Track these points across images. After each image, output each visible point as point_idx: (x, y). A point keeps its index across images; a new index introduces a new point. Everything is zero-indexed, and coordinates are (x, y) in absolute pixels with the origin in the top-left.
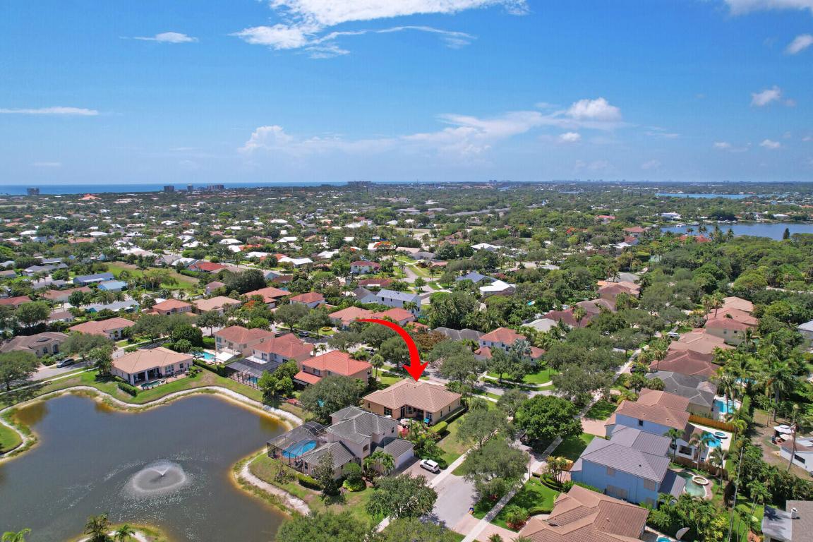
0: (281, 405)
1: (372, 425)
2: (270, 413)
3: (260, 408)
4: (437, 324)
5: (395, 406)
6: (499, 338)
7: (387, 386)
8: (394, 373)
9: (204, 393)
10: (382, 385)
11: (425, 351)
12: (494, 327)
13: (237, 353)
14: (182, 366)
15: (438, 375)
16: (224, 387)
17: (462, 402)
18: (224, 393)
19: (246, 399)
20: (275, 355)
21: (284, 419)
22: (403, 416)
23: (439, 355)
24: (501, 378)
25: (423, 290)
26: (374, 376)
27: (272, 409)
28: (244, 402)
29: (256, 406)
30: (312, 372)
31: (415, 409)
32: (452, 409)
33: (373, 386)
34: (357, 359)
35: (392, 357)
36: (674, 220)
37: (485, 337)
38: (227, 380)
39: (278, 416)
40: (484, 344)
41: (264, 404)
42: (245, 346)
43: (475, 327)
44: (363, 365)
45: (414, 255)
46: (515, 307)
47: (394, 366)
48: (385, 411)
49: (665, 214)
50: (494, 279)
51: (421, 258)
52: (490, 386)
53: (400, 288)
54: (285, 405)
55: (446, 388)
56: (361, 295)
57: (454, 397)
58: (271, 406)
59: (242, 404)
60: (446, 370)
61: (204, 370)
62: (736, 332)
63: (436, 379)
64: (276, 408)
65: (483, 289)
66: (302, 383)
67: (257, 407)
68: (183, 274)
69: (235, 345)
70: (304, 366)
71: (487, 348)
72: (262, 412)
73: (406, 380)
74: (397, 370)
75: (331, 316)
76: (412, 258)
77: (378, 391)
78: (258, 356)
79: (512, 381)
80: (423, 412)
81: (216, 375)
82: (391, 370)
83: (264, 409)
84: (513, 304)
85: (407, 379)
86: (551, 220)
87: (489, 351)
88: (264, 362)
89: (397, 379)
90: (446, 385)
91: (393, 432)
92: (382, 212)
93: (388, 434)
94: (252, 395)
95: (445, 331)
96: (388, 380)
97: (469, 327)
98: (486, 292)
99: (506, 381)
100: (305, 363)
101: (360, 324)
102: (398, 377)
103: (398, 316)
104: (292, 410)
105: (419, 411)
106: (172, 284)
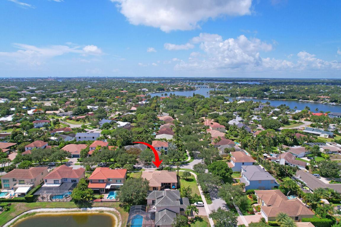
0: (92, 205)
2: (89, 211)
3: (80, 211)
5: (159, 185)
6: (160, 145)
13: (31, 185)
16: (40, 208)
28: (63, 212)
29: (76, 211)
30: (98, 182)
36: (146, 91)
38: (37, 203)
39: (96, 211)
41: (80, 208)
45: (59, 115)
48: (154, 189)
49: (142, 90)
51: (64, 115)
54: (94, 204)
57: (175, 173)
58: (86, 207)
61: (12, 203)
62: (221, 128)
64: (91, 207)
66: (97, 189)
70: (91, 180)
78: (50, 183)
80: (170, 184)
81: (25, 203)
83: (83, 211)
88: (58, 185)
100: (93, 178)
104: (103, 205)
105: (167, 184)
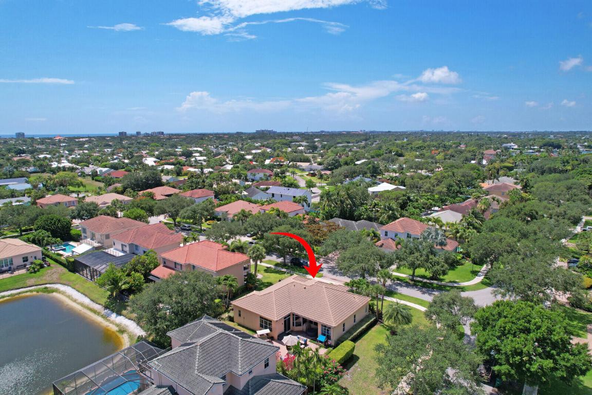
1: (230, 356)
2: (108, 320)
3: (99, 314)
4: (329, 216)
5: (276, 315)
6: (403, 228)
7: (270, 284)
8: (279, 269)
9: (40, 293)
10: (263, 284)
11: (318, 243)
12: (393, 218)
13: (96, 245)
14: (25, 259)
15: (332, 271)
16: (68, 285)
17: (371, 308)
18: (63, 293)
19: (87, 301)
20: (136, 246)
21: (122, 331)
22: (287, 331)
23: (335, 247)
24: (413, 275)
25: (313, 191)
26: (252, 271)
27: (113, 316)
29: (95, 310)
30: (174, 267)
31: (305, 320)
32: (358, 319)
33: (251, 284)
34: (233, 251)
35: (276, 250)
36: (512, 149)
37: (385, 228)
38: (75, 277)
39: (117, 325)
40: (386, 235)
41: (106, 307)
42: (108, 237)
43: (370, 219)
44: (239, 258)
45: (304, 168)
46: (411, 201)
47: (280, 260)
48: (262, 321)
49: (504, 145)
50: (379, 182)
51: (311, 170)
52: (401, 286)
53: (292, 185)
55: (348, 288)
56: (252, 193)
57: (360, 301)
58: (113, 311)
59: (78, 307)
60: (346, 264)
61: (54, 264)
63: (331, 275)
64: (119, 313)
65: (371, 190)
67: (95, 312)
68: (96, 180)
69: (98, 236)
70: (164, 259)
71: (390, 241)
72: (99, 319)
73: (293, 277)
74: (284, 265)
75: (217, 209)
76: (303, 170)
77: (255, 292)
78: (117, 248)
79: (428, 279)
80: (316, 324)
81: (65, 270)
82: (277, 265)
83: (102, 316)
84: (409, 198)
85: (295, 275)
86: (417, 146)
87: (393, 244)
88: (121, 254)
89: (283, 276)
90: (347, 284)
91: (267, 365)
92: (279, 143)
93: (259, 370)
94: (95, 296)
95: (340, 222)
96: (272, 277)
97: (365, 219)
98: (374, 192)
99: (419, 279)
100: (166, 255)
101: (244, 215)
102: (284, 273)
103: (287, 207)
105: (311, 322)
106: (79, 187)
